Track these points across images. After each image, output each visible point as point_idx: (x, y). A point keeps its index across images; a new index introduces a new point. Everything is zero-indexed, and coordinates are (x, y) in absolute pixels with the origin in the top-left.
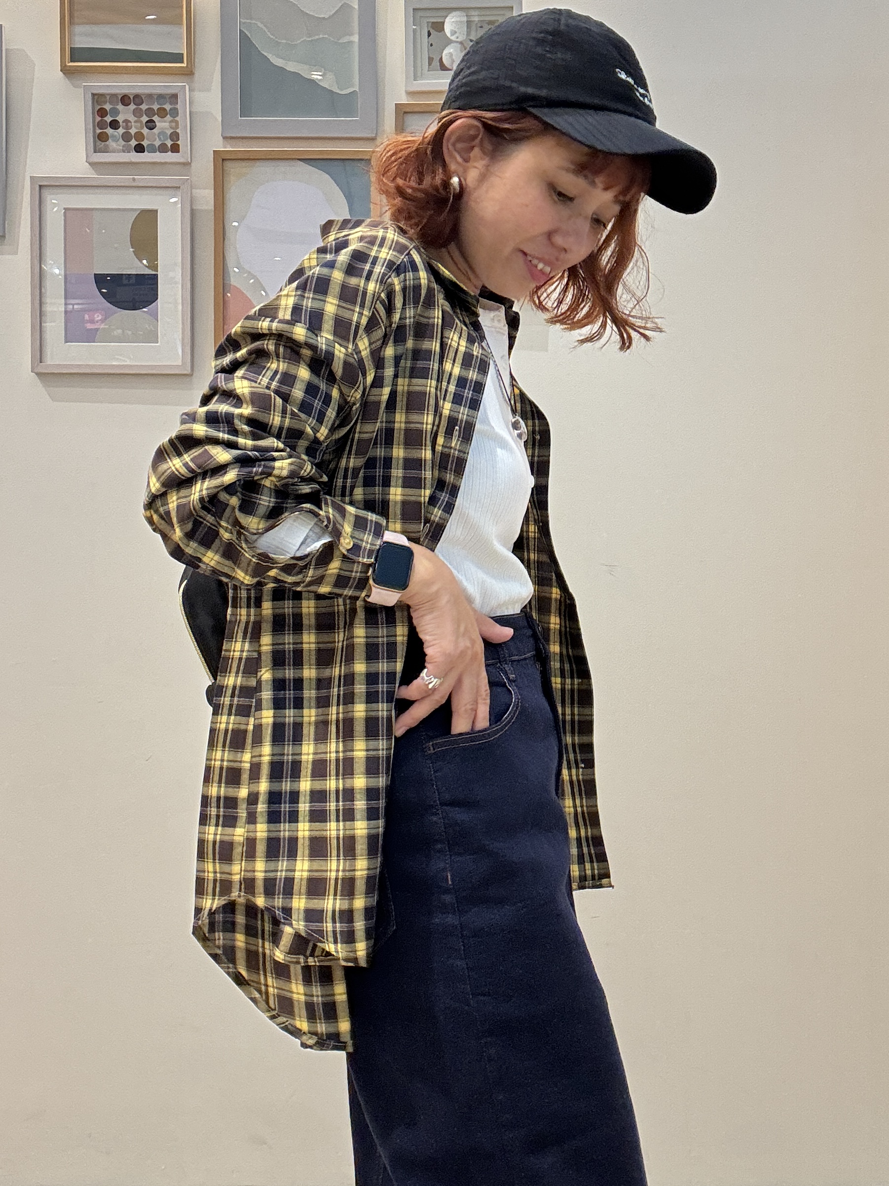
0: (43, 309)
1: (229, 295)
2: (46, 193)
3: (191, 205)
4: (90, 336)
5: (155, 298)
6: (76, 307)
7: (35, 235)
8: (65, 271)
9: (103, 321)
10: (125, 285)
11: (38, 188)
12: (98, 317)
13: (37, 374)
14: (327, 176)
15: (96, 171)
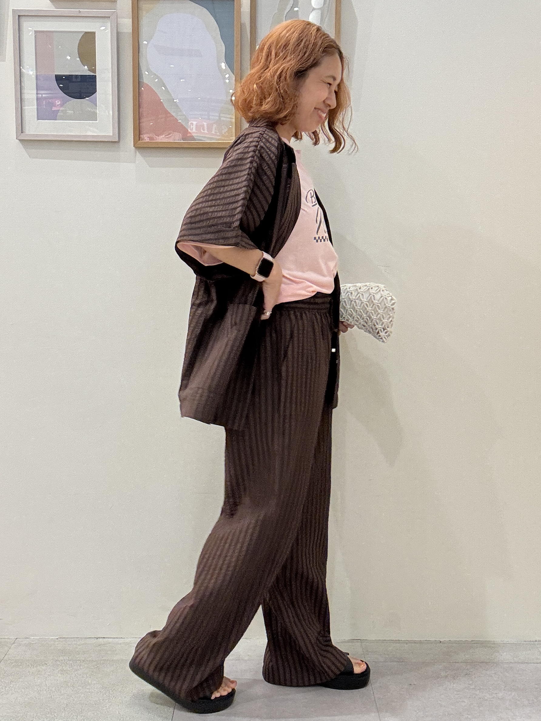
0: (23, 97)
1: (142, 89)
2: (22, 19)
3: (117, 30)
4: (53, 116)
5: (94, 91)
6: (44, 95)
7: (16, 49)
8: (36, 73)
9: (62, 105)
10: (76, 82)
11: (17, 17)
12: (58, 102)
13: (20, 140)
14: (205, 10)
15: (55, 6)
